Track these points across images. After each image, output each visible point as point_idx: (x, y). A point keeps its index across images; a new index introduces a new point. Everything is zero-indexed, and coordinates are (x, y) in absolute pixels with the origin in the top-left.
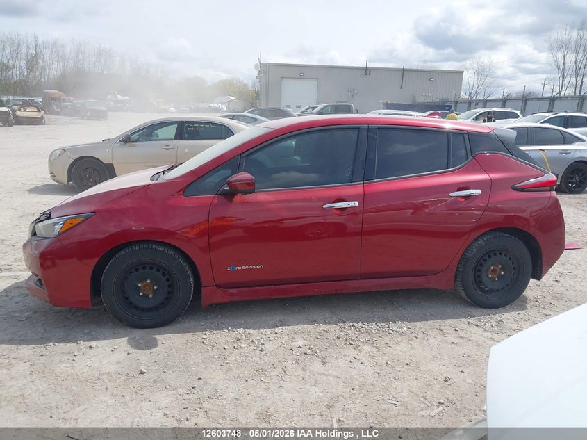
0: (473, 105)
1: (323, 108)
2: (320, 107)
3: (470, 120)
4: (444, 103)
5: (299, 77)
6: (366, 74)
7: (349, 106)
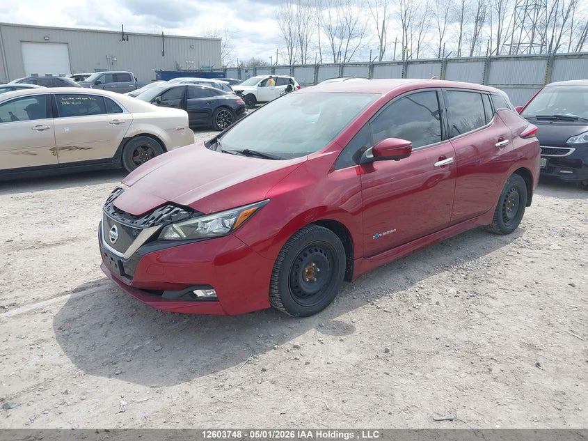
0: (243, 72)
1: (99, 77)
2: (94, 76)
3: (256, 86)
4: (212, 70)
5: (44, 41)
6: (124, 40)
7: (128, 74)
